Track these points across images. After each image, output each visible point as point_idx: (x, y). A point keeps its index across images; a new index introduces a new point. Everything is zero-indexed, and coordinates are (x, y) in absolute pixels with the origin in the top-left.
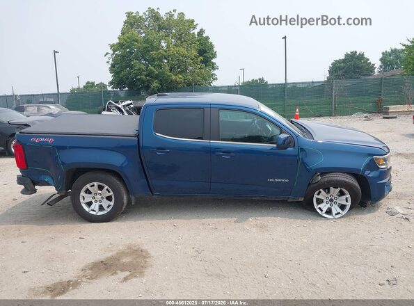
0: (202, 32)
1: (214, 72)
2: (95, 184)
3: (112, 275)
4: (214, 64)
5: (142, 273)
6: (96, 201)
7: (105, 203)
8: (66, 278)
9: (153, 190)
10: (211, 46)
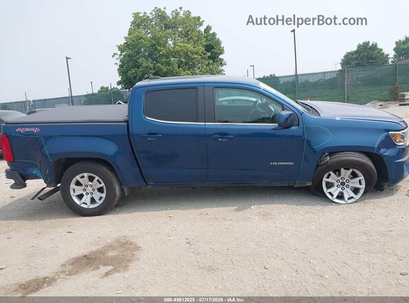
0: (208, 28)
1: (222, 68)
2: (85, 175)
3: (93, 270)
4: (222, 60)
5: (126, 268)
6: (87, 194)
7: (97, 195)
8: (42, 274)
9: (147, 180)
10: (218, 42)
